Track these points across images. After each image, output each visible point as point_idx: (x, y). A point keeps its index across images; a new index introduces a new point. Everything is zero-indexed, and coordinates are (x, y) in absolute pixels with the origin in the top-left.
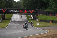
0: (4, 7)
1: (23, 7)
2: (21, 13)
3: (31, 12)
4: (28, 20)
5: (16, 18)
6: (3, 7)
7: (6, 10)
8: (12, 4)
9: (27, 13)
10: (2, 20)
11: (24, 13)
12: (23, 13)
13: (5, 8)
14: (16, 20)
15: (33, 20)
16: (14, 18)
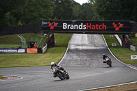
0: (53, 18)
1: (96, 17)
2: (92, 30)
3: (117, 29)
4: (110, 46)
5: (80, 43)
6: (50, 17)
7: (56, 24)
8: (71, 9)
9: (108, 30)
10: (48, 47)
11: (99, 30)
12: (96, 30)
13: (55, 19)
14: (80, 48)
15: (122, 47)
16: (76, 42)
